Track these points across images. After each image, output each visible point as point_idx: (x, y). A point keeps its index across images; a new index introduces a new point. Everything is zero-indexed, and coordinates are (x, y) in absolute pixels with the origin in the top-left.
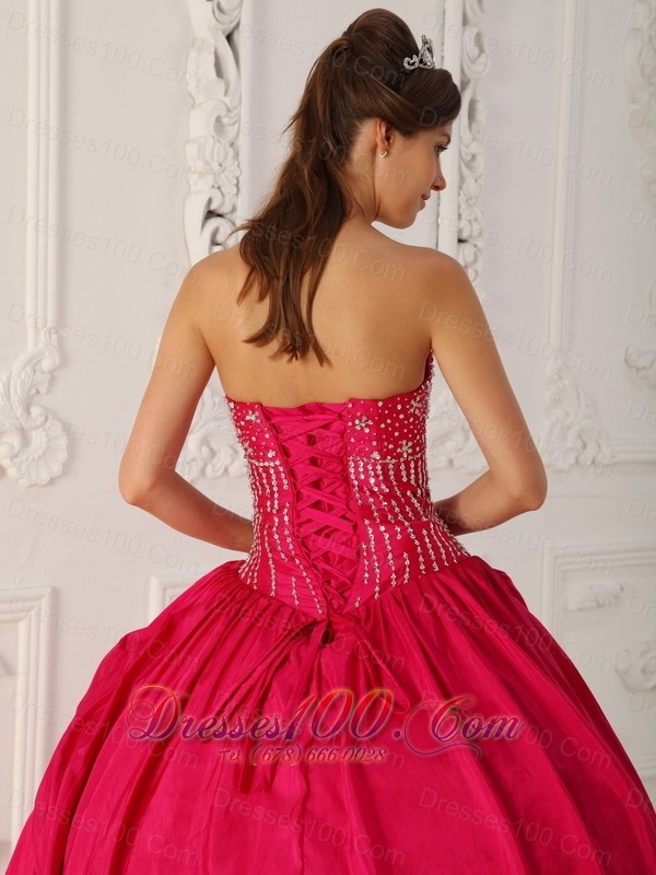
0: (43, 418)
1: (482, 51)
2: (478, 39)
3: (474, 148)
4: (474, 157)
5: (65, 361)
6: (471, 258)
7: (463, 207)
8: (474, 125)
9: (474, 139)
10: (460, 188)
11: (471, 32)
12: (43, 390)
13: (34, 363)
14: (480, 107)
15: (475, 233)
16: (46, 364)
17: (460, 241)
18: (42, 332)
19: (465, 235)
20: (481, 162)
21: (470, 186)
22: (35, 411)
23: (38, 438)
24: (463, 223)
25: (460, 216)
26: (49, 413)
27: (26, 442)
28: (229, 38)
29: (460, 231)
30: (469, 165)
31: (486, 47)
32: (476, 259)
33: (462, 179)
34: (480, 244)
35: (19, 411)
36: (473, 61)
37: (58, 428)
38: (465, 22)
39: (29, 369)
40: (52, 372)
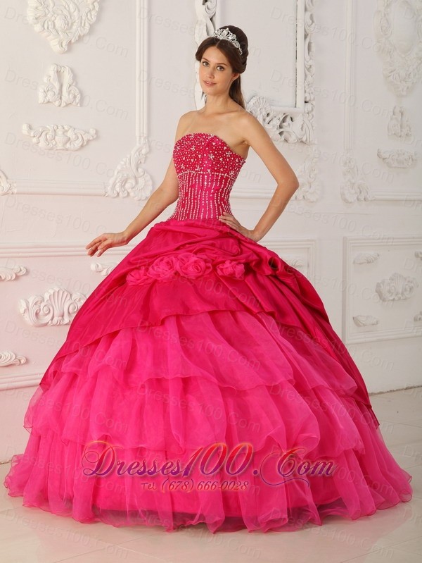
0: (142, 174)
1: (313, 22)
2: (311, 17)
3: (311, 62)
4: (311, 66)
5: (150, 151)
6: (311, 109)
7: (307, 87)
8: (310, 53)
9: (310, 59)
10: (305, 79)
11: (308, 14)
12: (143, 161)
13: (139, 150)
14: (313, 45)
15: (312, 98)
16: (144, 151)
17: (305, 102)
18: (142, 138)
19: (307, 100)
20: (313, 69)
21: (309, 78)
22: (140, 170)
23: (141, 181)
24: (307, 95)
25: (305, 92)
26: (145, 171)
27: (137, 183)
28: (211, 19)
29: (306, 98)
30: (309, 70)
31: (315, 19)
32: (312, 110)
33: (306, 76)
34: (314, 103)
35: (135, 170)
36: (309, 26)
37: (148, 178)
38: (306, 10)
39: (138, 153)
40: (146, 154)
